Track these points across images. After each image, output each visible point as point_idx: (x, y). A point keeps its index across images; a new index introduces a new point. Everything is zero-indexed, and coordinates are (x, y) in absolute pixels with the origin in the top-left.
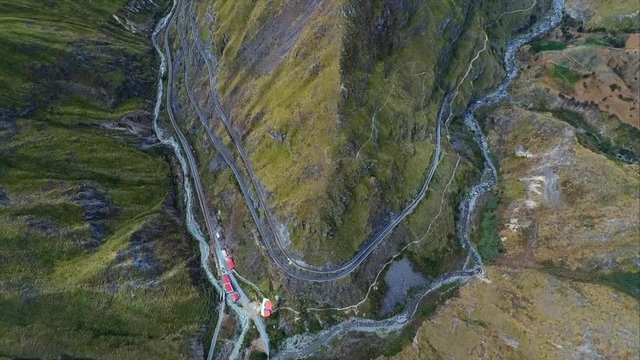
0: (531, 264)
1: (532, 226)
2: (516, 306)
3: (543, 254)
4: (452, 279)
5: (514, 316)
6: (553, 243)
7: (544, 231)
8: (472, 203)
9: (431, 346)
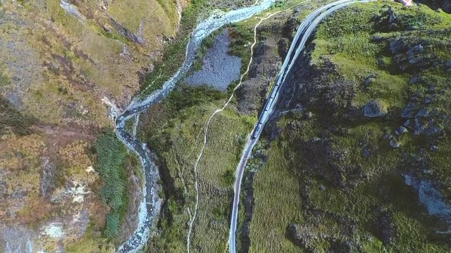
0: (49, 132)
1: (50, 190)
2: (65, 60)
3: (30, 144)
4: (150, 99)
5: (69, 45)
6: (14, 163)
7: (31, 181)
8: (142, 215)
9: (163, 6)
